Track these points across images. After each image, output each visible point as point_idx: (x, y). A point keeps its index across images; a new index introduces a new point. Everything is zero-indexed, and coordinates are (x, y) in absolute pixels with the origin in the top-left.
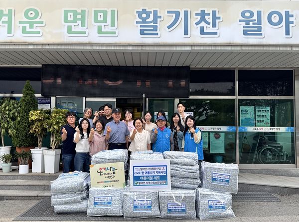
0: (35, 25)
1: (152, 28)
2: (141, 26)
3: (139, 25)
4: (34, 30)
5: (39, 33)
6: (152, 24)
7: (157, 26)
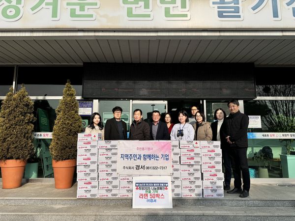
0: (86, 7)
1: (233, 10)
2: (219, 8)
3: (216, 6)
4: (86, 13)
5: (91, 16)
6: (232, 5)
7: (238, 7)
